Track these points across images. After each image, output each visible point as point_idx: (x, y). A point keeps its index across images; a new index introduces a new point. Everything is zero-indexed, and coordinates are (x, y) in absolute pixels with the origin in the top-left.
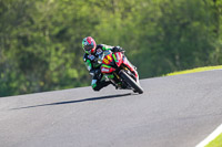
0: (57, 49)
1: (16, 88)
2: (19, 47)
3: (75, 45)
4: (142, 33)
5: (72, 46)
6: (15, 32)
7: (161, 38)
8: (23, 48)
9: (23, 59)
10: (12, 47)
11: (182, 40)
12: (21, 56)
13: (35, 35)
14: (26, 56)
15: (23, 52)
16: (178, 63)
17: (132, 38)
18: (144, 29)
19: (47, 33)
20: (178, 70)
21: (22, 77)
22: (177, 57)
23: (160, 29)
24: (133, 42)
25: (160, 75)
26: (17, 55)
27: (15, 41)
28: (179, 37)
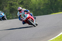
1: (9, 18)
2: (10, 6)
5: (25, 6)
6: (9, 2)
7: (49, 4)
8: (11, 6)
9: (11, 10)
10: (8, 6)
11: (55, 4)
12: (10, 9)
13: (14, 3)
14: (12, 9)
15: (11, 7)
16: (54, 11)
17: (41, 4)
18: (45, 1)
19: (18, 2)
20: (54, 13)
21: (11, 15)
22: (54, 9)
23: (49, 1)
24: (42, 5)
25: (49, 14)
26: (9, 8)
27: (9, 5)
28: (54, 4)
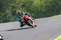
0: (22, 9)
2: (12, 9)
3: (27, 8)
4: (46, 5)
5: (27, 9)
7: (51, 7)
8: (13, 9)
9: (13, 12)
10: (10, 9)
15: (13, 10)
17: (43, 6)
18: (46, 4)
22: (55, 12)
23: (51, 4)
28: (56, 6)
